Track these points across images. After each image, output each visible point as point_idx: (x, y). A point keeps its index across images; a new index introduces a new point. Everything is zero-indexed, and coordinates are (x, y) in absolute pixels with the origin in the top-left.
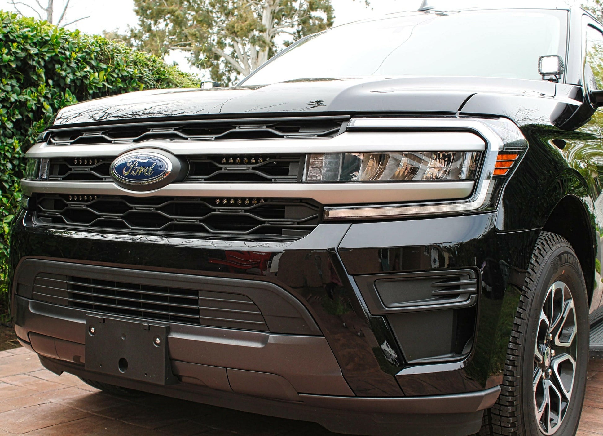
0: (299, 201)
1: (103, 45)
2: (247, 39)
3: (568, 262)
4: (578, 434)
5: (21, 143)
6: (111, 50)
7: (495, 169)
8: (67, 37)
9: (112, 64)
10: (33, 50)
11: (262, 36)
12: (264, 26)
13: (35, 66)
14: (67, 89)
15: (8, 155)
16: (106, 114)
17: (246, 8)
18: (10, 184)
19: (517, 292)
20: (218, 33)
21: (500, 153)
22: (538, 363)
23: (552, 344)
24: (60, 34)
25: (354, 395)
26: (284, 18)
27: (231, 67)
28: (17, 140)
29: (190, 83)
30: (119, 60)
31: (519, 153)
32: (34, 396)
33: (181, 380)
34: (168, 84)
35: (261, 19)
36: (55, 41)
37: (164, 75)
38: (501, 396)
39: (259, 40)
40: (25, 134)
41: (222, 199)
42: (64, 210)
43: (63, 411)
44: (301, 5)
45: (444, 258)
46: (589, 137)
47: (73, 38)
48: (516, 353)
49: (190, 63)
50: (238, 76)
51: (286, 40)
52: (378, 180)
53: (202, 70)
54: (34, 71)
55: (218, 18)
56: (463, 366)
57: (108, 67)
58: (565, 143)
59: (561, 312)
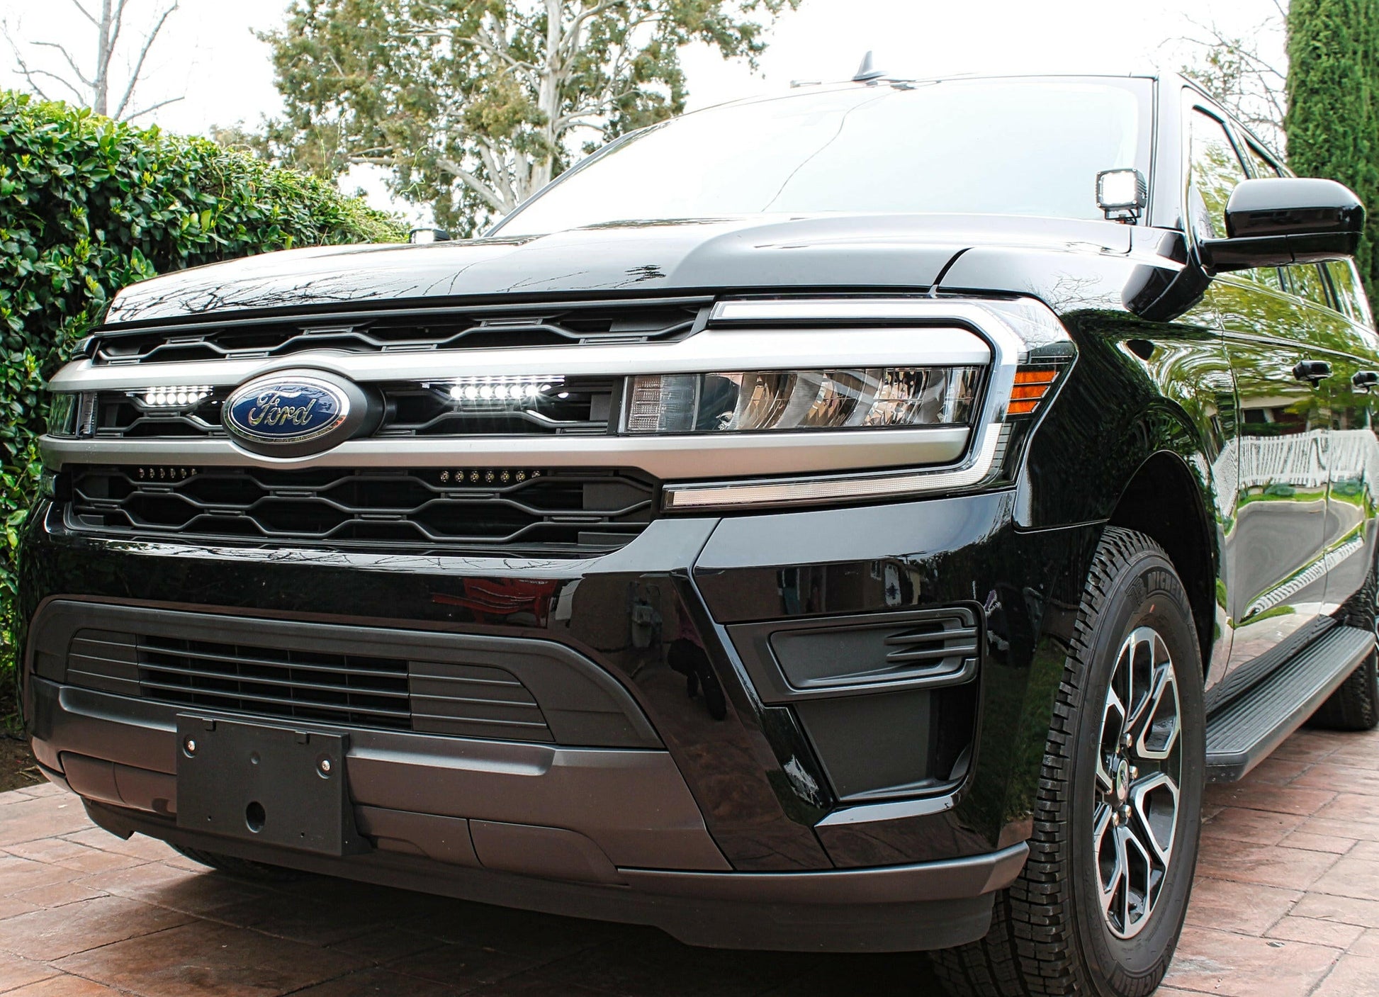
0: (612, 474)
1: (209, 156)
2: (508, 141)
3: (1160, 589)
4: (1185, 933)
5: (42, 362)
6: (226, 167)
7: (1012, 402)
8: (133, 141)
9: (227, 196)
10: (64, 168)
11: (538, 134)
12: (544, 112)
13: (69, 202)
14: (135, 248)
15: (15, 386)
16: (216, 300)
17: (504, 76)
18: (20, 446)
19: (1060, 649)
20: (448, 129)
21: (1021, 369)
22: (1103, 793)
23: (1130, 755)
24: (118, 136)
25: (731, 868)
26: (583, 96)
27: (475, 198)
28: (33, 354)
29: (389, 233)
30: (241, 186)
31: (1059, 368)
32: (75, 883)
33: (374, 846)
34: (344, 234)
35: (536, 99)
36: (108, 149)
37: (335, 217)
38: (1030, 863)
39: (533, 142)
40: (49, 343)
41: (453, 471)
42: (129, 497)
43: (137, 913)
44: (618, 70)
45: (911, 585)
46: (1202, 334)
47: (147, 142)
48: (1059, 774)
49: (392, 190)
50: (491, 217)
51: (589, 142)
52: (774, 427)
53: (417, 205)
54: (67, 211)
55: (448, 97)
56: (951, 804)
57: (219, 202)
58: (1152, 347)
59: (1148, 690)
